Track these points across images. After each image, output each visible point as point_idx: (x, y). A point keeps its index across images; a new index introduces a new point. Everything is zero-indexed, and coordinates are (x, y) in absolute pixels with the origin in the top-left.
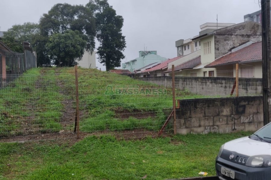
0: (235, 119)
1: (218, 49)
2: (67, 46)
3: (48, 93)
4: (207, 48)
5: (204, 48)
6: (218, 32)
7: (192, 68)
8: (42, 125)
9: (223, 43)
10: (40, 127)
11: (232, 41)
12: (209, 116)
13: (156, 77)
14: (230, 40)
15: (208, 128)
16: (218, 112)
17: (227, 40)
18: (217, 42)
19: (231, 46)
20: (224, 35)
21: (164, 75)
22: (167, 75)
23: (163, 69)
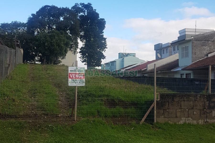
0: (207, 113)
1: (195, 54)
4: (185, 52)
5: (182, 52)
6: (196, 38)
7: (171, 70)
9: (200, 48)
11: (209, 46)
12: (184, 109)
14: (207, 45)
15: (183, 119)
16: (192, 106)
17: (204, 46)
18: (195, 47)
19: (207, 51)
20: (201, 40)
23: (142, 70)
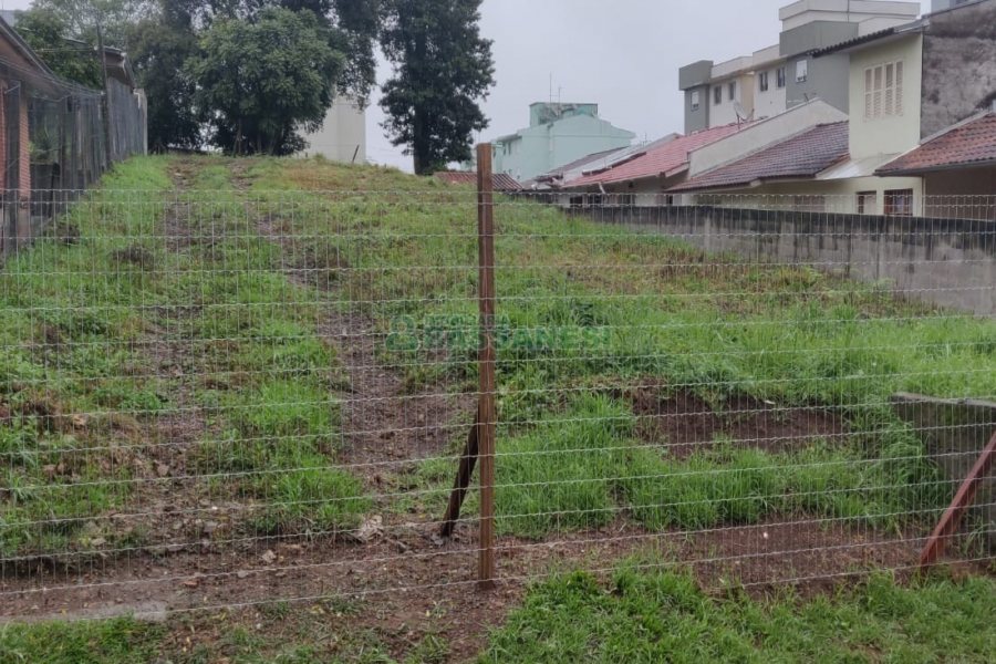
1: (935, 98)
2: (271, 73)
3: (235, 280)
4: (883, 90)
5: (868, 89)
6: (940, 24)
7: (813, 175)
8: (256, 484)
9: (957, 72)
10: (242, 494)
13: (674, 211)
14: (988, 58)
17: (975, 60)
18: (934, 65)
19: (989, 83)
20: (964, 35)
21: (670, 200)
22: (685, 201)
23: (668, 175)
